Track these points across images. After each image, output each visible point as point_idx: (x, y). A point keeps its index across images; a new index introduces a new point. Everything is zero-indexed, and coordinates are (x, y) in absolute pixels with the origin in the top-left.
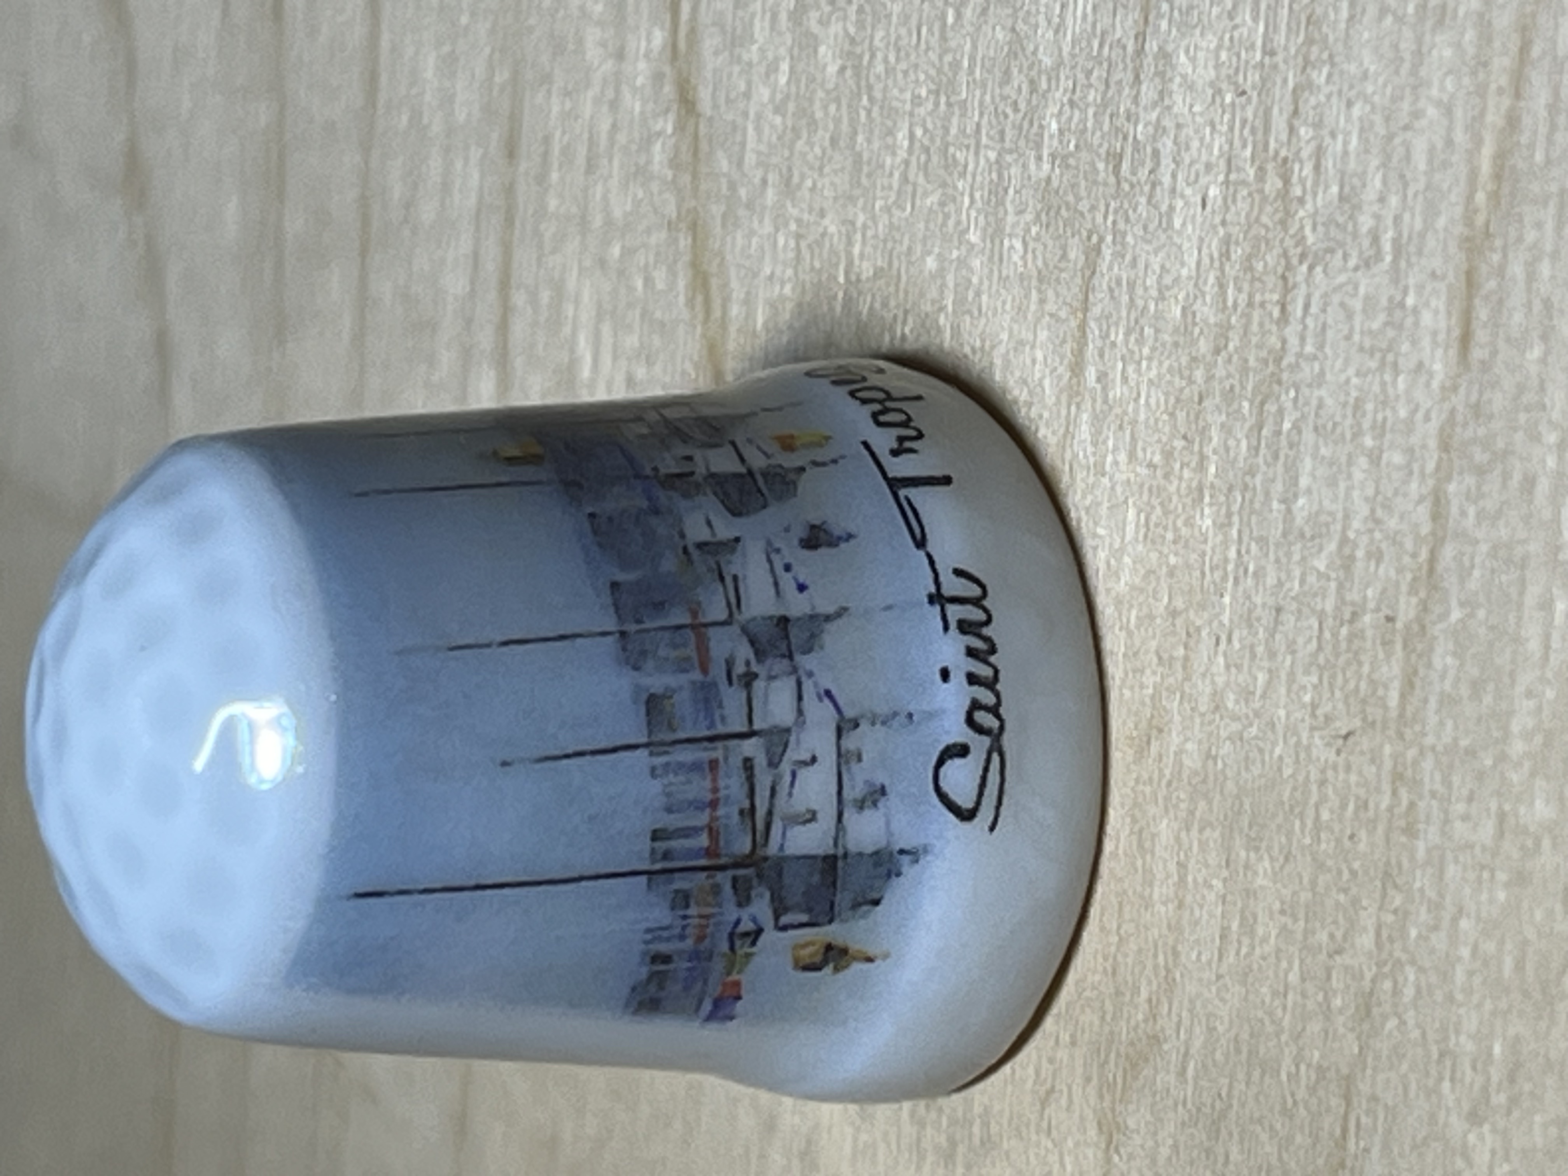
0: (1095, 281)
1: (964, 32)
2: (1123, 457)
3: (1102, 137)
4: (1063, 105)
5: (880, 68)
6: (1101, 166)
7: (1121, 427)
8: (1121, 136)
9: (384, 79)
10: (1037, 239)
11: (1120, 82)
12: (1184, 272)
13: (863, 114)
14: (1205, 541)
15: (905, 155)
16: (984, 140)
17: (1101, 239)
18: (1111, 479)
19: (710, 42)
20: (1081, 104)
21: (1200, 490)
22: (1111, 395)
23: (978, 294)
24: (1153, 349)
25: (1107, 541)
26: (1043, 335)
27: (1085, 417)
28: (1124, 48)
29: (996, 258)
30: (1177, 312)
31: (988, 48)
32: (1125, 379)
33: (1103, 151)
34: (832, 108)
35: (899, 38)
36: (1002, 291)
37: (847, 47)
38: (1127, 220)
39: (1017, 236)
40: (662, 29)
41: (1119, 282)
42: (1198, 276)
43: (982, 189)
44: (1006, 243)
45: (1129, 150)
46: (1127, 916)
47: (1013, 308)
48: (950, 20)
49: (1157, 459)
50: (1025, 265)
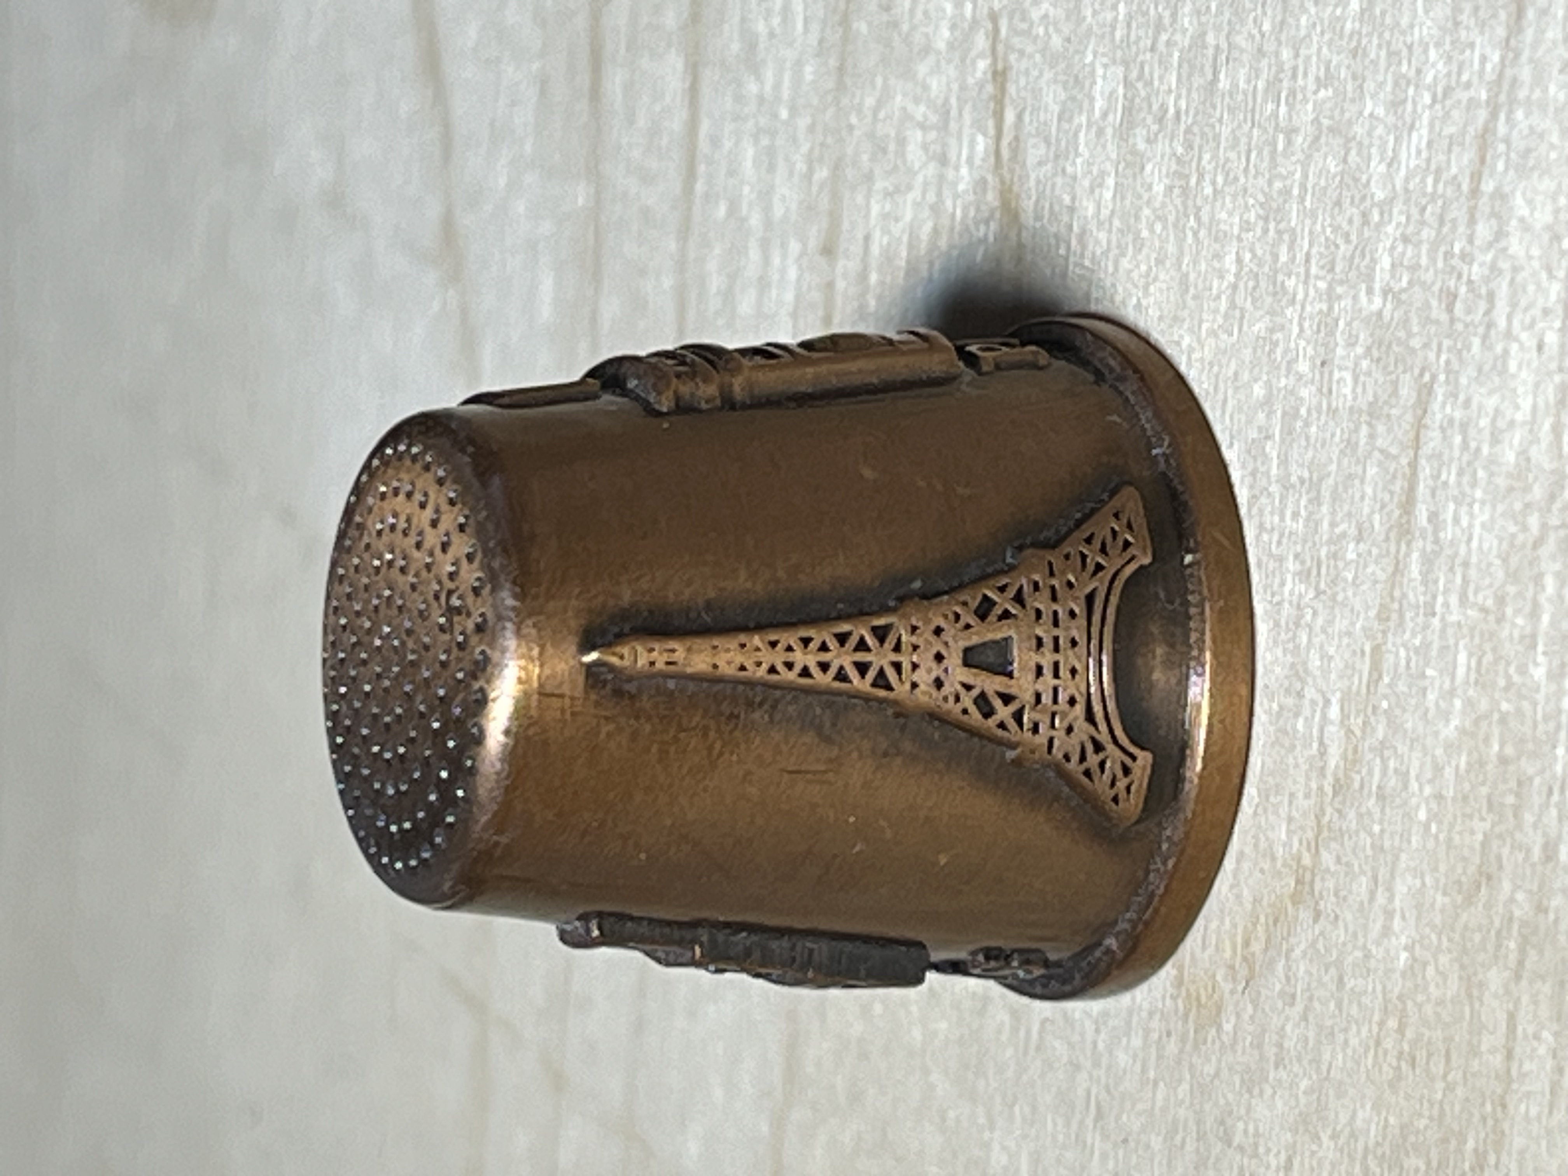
0: (1427, 421)
1: (1294, 159)
2: (1454, 600)
3: (1436, 272)
4: (1396, 239)
5: (1208, 190)
6: (1434, 303)
7: (1451, 569)
8: (1455, 275)
9: (702, 168)
10: (1369, 374)
11: (1454, 221)
12: (1519, 417)
13: (1190, 234)
14: (1537, 690)
15: (1232, 279)
16: (1314, 270)
17: (1434, 378)
18: (1443, 619)
19: (1034, 152)
20: (1414, 239)
21: (1534, 636)
22: (1442, 535)
23: (1307, 424)
24: (1485, 492)
25: (1437, 684)
26: (1372, 471)
27: (1415, 555)
28: (1459, 186)
29: (1325, 390)
30: (1510, 457)
31: (1319, 177)
32: (1456, 520)
33: (1436, 288)
34: (1158, 227)
35: (1227, 160)
36: (1332, 423)
37: (1174, 167)
38: (1461, 360)
39: (1346, 368)
40: (985, 135)
41: (1451, 421)
42: (1533, 422)
43: (1311, 318)
44: (1336, 375)
45: (1463, 289)
46: (1454, 1064)
47: (1342, 441)
48: (1280, 147)
49: (1490, 603)
50: (1355, 399)
